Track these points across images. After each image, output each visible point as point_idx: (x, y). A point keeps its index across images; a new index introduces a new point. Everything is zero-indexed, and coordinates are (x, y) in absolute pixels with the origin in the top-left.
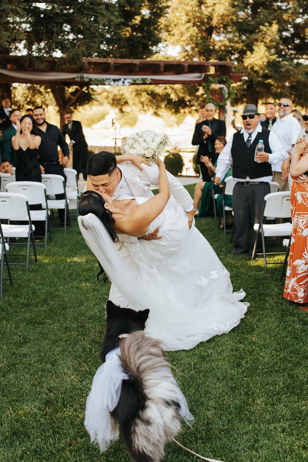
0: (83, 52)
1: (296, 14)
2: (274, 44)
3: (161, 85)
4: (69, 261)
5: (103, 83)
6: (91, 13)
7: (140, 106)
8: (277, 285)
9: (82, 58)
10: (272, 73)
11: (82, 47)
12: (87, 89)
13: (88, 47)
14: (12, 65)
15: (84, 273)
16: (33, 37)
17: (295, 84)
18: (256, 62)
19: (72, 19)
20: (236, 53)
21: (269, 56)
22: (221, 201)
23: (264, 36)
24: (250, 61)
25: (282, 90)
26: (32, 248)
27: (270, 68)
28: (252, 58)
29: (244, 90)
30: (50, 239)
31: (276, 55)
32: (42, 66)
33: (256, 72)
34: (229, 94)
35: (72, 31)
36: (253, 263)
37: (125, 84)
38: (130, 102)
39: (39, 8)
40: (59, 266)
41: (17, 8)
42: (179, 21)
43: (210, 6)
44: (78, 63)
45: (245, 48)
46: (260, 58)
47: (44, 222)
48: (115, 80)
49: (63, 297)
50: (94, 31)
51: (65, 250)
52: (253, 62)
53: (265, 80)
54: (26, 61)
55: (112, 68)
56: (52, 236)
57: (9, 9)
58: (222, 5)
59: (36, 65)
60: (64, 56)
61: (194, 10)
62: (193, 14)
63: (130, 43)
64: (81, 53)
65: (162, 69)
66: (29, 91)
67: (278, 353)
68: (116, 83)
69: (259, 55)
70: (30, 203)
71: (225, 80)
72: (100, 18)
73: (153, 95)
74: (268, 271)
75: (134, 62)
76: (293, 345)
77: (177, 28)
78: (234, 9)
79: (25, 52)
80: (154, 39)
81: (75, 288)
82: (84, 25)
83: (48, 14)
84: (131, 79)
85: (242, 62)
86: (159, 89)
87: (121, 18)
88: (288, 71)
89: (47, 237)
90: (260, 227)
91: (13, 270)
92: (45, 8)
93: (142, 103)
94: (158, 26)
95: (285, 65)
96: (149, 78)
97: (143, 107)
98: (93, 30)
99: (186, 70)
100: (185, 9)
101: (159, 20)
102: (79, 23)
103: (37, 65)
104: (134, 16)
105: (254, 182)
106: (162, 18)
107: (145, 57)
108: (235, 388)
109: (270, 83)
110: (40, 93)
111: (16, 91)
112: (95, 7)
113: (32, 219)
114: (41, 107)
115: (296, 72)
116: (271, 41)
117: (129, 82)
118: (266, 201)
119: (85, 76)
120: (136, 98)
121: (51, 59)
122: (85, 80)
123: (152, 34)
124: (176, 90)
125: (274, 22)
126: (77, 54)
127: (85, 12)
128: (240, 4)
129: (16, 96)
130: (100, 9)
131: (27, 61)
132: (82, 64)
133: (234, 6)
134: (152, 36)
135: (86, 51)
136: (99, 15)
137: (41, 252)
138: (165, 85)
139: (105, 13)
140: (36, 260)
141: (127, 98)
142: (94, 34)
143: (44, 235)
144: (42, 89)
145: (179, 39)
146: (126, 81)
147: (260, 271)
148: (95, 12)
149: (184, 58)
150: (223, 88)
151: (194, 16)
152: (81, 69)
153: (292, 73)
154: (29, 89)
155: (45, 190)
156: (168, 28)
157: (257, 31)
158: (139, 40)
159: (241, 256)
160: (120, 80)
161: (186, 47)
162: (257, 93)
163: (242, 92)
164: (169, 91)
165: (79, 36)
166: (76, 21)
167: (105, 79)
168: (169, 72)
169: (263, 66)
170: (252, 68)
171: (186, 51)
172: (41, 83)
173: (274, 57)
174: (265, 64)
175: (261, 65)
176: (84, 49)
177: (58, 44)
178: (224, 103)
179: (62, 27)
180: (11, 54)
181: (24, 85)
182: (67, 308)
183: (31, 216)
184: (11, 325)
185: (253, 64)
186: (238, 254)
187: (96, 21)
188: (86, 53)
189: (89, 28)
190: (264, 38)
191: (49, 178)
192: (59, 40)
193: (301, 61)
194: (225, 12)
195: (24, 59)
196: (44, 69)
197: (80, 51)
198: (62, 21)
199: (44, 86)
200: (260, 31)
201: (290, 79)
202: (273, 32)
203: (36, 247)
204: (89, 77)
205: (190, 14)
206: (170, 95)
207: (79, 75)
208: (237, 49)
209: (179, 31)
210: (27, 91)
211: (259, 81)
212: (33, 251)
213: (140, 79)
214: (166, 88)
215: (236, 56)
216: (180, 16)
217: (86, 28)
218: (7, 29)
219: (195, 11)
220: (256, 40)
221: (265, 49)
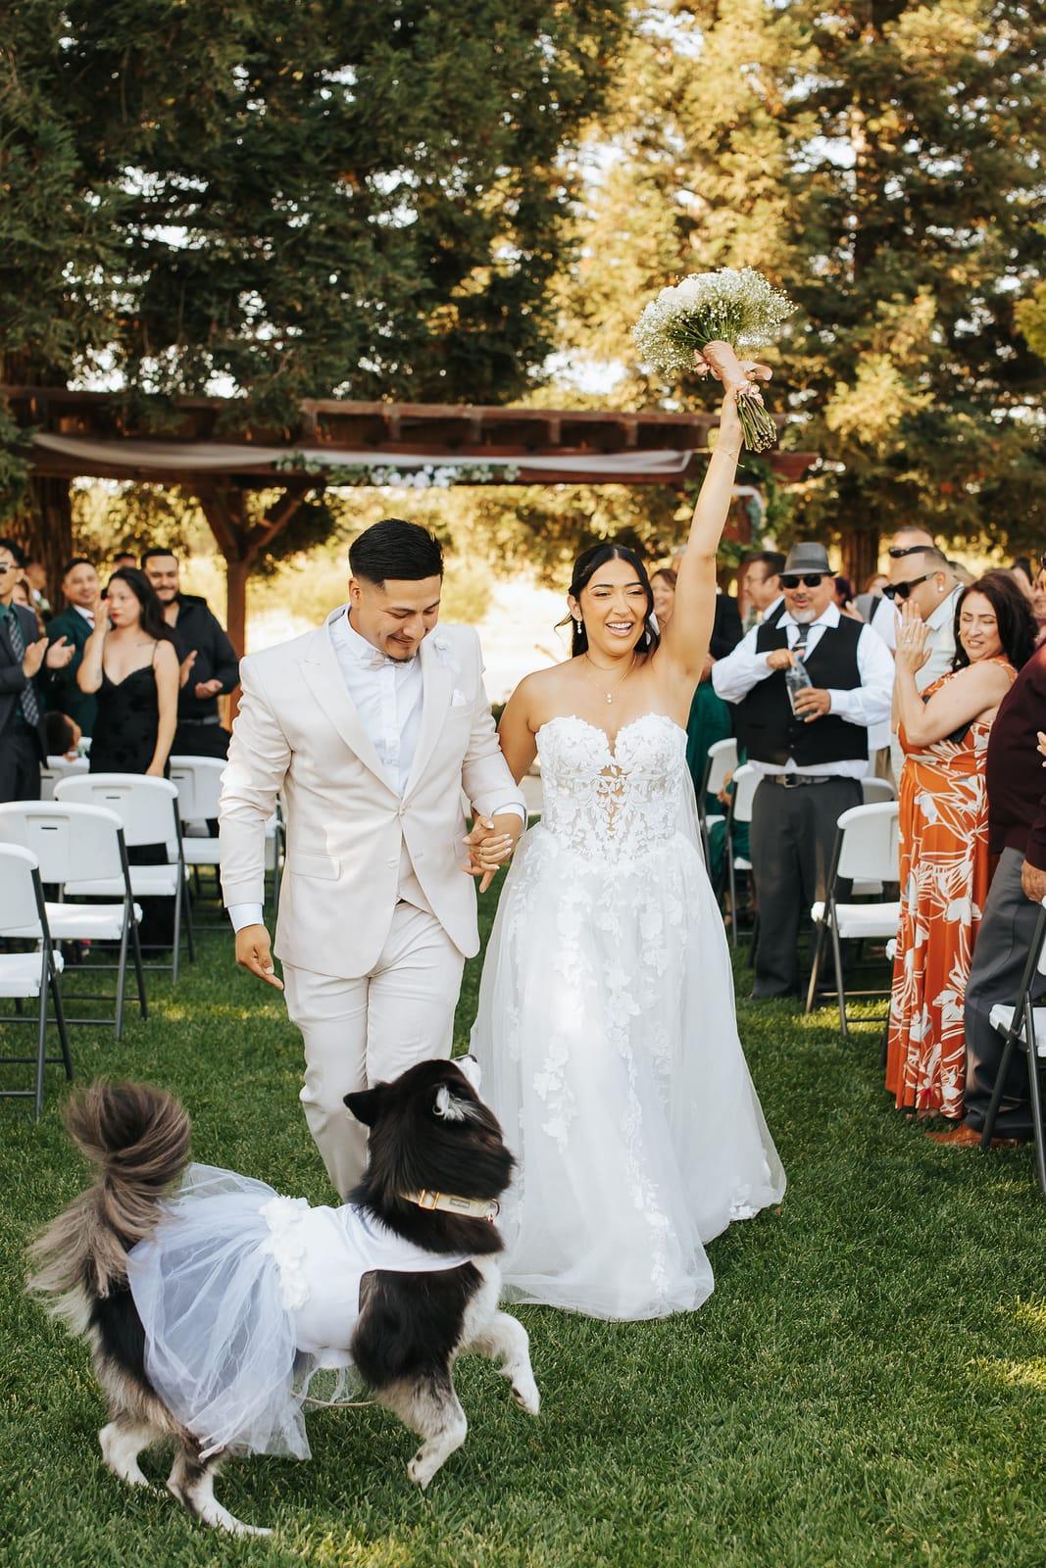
0: (302, 382)
1: (996, 263)
2: (924, 359)
3: (560, 487)
4: (245, 1015)
5: (366, 480)
6: (330, 263)
7: (494, 553)
8: (869, 1078)
9: (297, 402)
10: (921, 450)
11: (300, 366)
12: (320, 495)
13: (319, 368)
14: (75, 421)
15: (290, 1049)
16: (146, 333)
17: (995, 485)
18: (866, 417)
19: (269, 280)
20: (803, 386)
21: (907, 398)
22: (724, 840)
23: (890, 333)
24: (846, 412)
25: (953, 506)
26: (133, 982)
27: (912, 435)
28: (853, 404)
29: (830, 505)
30: (189, 957)
31: (931, 396)
32: (171, 425)
33: (867, 448)
34: (771, 516)
35: (271, 314)
36: (808, 1021)
37: (435, 482)
38: (460, 540)
39: (166, 245)
40: (215, 1029)
41: (98, 247)
42: (618, 283)
43: (718, 237)
44: (287, 417)
45: (829, 372)
46: (877, 402)
47: (171, 899)
48: (403, 471)
49: (226, 1110)
50: (339, 318)
51: (235, 987)
52: (857, 416)
53: (898, 475)
54: (119, 408)
55: (396, 434)
56: (196, 950)
57: (72, 249)
58: (755, 236)
59: (153, 422)
60: (243, 393)
61: (663, 249)
62: (660, 263)
63: (456, 352)
64: (295, 385)
65: (555, 437)
66: (129, 504)
67: (841, 1244)
68: (409, 478)
69: (874, 396)
70: (129, 842)
71: (756, 471)
72: (358, 278)
73: (535, 520)
74: (849, 1040)
75: (466, 415)
76: (887, 1225)
77: (614, 304)
78: (793, 248)
79: (116, 382)
80: (531, 343)
81: (263, 1086)
82: (305, 299)
83: (195, 263)
84: (456, 467)
85: (823, 415)
86: (555, 501)
87: (423, 277)
88: (971, 445)
89: (180, 949)
90: (828, 910)
91: (74, 1039)
92: (184, 246)
93: (502, 547)
94: (547, 301)
95: (963, 424)
96: (514, 463)
97: (503, 557)
98: (336, 315)
99: (632, 440)
100: (635, 247)
101: (549, 283)
102: (291, 292)
103: (156, 420)
104: (469, 269)
105: (813, 777)
106: (557, 277)
107: (503, 395)
108: (705, 1324)
109: (914, 483)
110: (164, 507)
111: (86, 501)
112: (341, 244)
113: (135, 891)
114: (167, 552)
115: (997, 447)
116: (914, 349)
117: (449, 478)
118: (842, 831)
119: (310, 455)
120: (480, 528)
121: (199, 403)
122: (308, 468)
123: (525, 325)
124: (610, 502)
125: (921, 289)
126: (282, 390)
127: (308, 258)
128: (813, 233)
129: (87, 519)
130: (357, 250)
131: (125, 410)
132: (298, 418)
133: (795, 239)
134: (523, 331)
135: (312, 378)
136: (353, 267)
137: (161, 991)
138: (573, 489)
139: (372, 262)
140: (144, 1012)
141: (450, 529)
142: (337, 325)
143: (171, 942)
144: (172, 498)
145: (618, 343)
146: (440, 475)
147: (828, 1041)
148: (342, 259)
149: (633, 400)
150: (751, 497)
151: (663, 269)
152: (298, 436)
153: (982, 451)
154: (127, 495)
155: (175, 801)
156: (583, 304)
157: (869, 316)
158: (484, 342)
159: (777, 1002)
160: (419, 469)
161: (639, 366)
162: (875, 513)
163: (822, 513)
164: (588, 505)
165: (291, 331)
166: (281, 288)
167: (371, 467)
168: (577, 445)
169: (887, 428)
170: (853, 436)
171: (645, 378)
172: (168, 477)
173: (923, 401)
174: (895, 421)
175: (880, 427)
176: (305, 374)
177: (223, 358)
178: (755, 546)
179: (236, 302)
180: (73, 386)
181: (114, 483)
182: (234, 1138)
183: (132, 882)
184: (68, 1181)
185: (854, 422)
186: (768, 997)
187: (342, 286)
188: (312, 386)
189: (322, 308)
190: (890, 339)
191: (190, 769)
192: (226, 346)
193: (1017, 414)
194: (767, 257)
195: (116, 403)
196: (176, 433)
197: (294, 379)
198: (236, 285)
199: (179, 487)
200: (880, 318)
201: (976, 471)
202: (920, 322)
203: (144, 976)
204: (320, 461)
205: (653, 263)
206: (589, 518)
207: (290, 454)
208: (807, 374)
209: (619, 317)
210: (122, 505)
211: (876, 478)
212: (136, 987)
213: (485, 469)
214: (577, 497)
215: (805, 395)
216: (618, 268)
217: (313, 308)
218: (63, 311)
219: (669, 252)
220: (867, 346)
221: (894, 374)
